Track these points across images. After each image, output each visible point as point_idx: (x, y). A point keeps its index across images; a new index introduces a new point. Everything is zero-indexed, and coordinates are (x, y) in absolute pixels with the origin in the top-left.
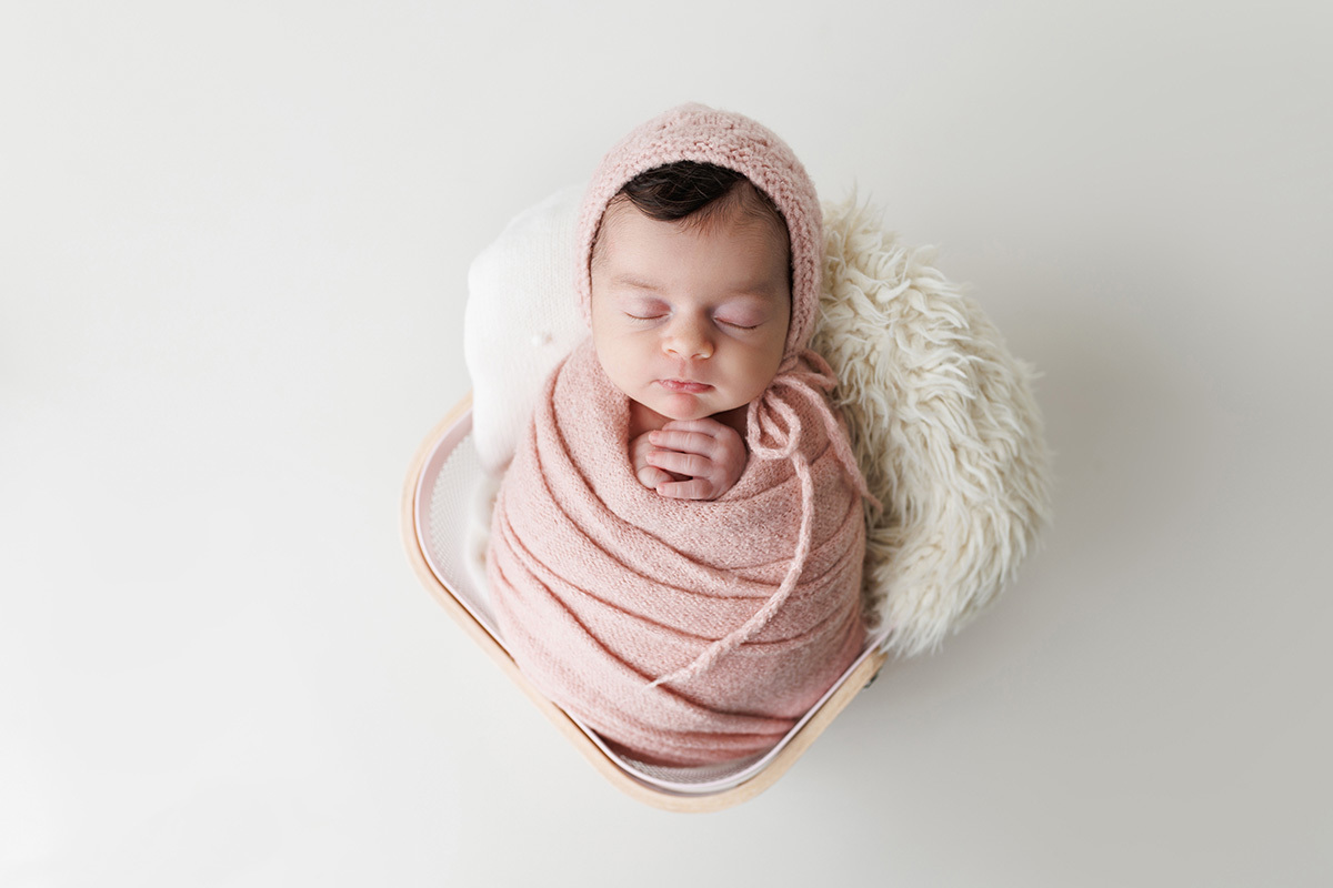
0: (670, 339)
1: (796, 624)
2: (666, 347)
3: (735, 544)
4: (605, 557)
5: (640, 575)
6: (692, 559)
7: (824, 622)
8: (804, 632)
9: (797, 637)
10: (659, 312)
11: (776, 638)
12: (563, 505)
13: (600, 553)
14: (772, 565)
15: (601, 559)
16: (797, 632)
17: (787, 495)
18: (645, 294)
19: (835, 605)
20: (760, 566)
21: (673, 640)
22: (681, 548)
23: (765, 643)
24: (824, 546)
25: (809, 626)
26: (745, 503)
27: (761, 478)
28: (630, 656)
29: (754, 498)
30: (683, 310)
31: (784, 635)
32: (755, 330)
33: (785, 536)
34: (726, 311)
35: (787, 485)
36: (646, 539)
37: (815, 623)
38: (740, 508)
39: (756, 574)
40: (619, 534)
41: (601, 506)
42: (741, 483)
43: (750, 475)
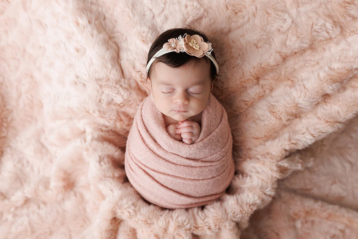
0: (176, 99)
1: (217, 172)
2: (175, 101)
3: (199, 154)
4: (162, 160)
5: (173, 163)
6: (187, 158)
7: (224, 170)
8: (220, 174)
9: (217, 176)
10: (172, 91)
11: (211, 177)
12: (148, 146)
13: (160, 159)
16: (217, 174)
17: (212, 138)
18: (168, 86)
19: (227, 165)
20: (206, 158)
21: (182, 181)
23: (209, 179)
25: (221, 172)
26: (202, 142)
28: (170, 187)
29: (204, 140)
30: (179, 91)
31: (214, 176)
32: (200, 94)
34: (191, 90)
37: (222, 171)
38: (200, 144)
40: (165, 154)
41: (159, 147)
42: (200, 137)
43: (202, 134)
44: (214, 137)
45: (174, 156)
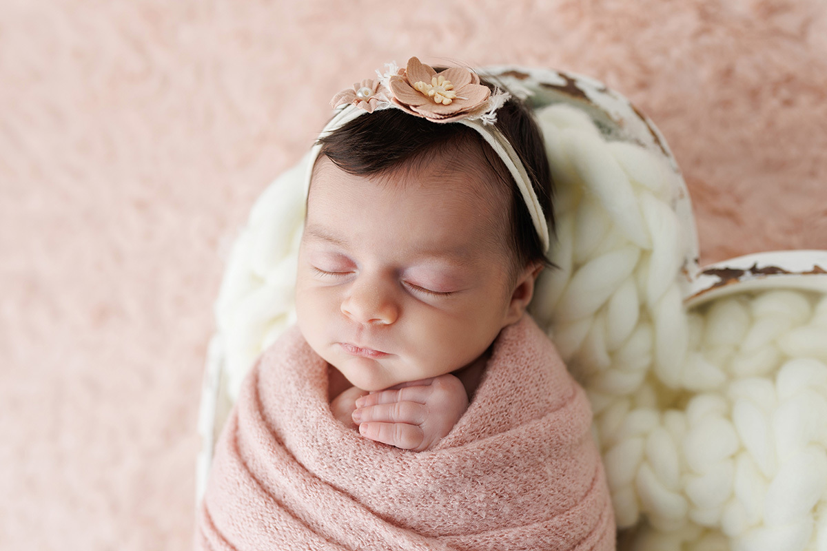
0: (349, 298)
2: (343, 307)
4: (289, 519)
5: (329, 540)
6: (389, 520)
10: (344, 269)
12: (250, 464)
14: (491, 533)
15: (285, 522)
18: (330, 246)
22: (377, 509)
24: (556, 519)
27: (476, 425)
32: (450, 296)
33: (506, 497)
35: (508, 433)
36: (335, 495)
39: (472, 543)
40: (304, 488)
41: (287, 458)
42: (454, 431)
43: (464, 421)
44: (517, 447)
45: (339, 503)
